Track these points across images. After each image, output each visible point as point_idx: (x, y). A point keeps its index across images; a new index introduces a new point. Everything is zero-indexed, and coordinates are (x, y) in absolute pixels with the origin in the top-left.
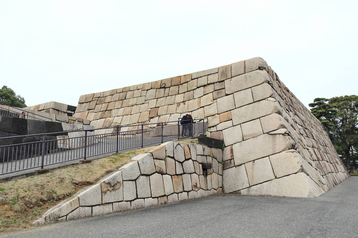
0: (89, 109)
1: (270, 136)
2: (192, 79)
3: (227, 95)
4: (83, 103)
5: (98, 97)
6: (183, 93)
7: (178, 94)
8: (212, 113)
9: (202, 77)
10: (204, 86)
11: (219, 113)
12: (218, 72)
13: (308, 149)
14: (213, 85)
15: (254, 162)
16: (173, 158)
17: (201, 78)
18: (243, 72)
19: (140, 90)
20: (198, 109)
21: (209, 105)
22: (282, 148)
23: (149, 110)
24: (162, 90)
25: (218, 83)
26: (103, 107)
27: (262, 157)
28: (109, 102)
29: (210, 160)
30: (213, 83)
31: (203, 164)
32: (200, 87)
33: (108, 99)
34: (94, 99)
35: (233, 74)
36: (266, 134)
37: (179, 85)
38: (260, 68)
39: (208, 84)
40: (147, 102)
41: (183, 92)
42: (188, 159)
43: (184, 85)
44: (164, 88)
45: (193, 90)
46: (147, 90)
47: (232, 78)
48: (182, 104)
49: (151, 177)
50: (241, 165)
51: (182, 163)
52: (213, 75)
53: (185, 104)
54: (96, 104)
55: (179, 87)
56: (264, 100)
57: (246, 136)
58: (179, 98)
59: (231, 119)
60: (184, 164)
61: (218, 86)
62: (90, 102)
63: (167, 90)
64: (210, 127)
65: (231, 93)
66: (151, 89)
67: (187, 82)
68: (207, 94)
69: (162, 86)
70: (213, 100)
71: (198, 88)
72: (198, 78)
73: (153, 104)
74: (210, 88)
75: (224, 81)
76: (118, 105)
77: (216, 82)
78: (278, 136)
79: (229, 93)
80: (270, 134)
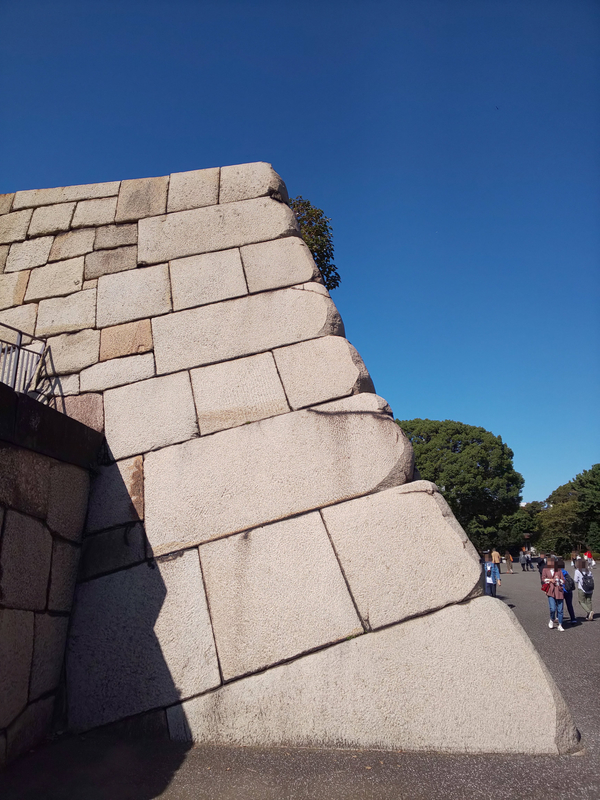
1: (322, 418)
2: (12, 211)
3: (141, 266)
8: (71, 324)
9: (52, 204)
10: (56, 233)
11: (98, 325)
12: (117, 196)
14: (91, 233)
15: (246, 537)
17: (50, 208)
18: (209, 198)
20: (14, 307)
21: (65, 296)
25: (113, 227)
27: (287, 513)
30: (94, 227)
32: (39, 235)
35: (174, 205)
36: (304, 412)
38: (273, 195)
39: (73, 229)
45: (10, 244)
47: (166, 213)
50: (179, 553)
52: (98, 201)
56: (289, 290)
57: (211, 418)
59: (149, 348)
61: (110, 236)
64: (50, 377)
65: (161, 260)
68: (62, 260)
70: (84, 280)
71: (28, 238)
72: (35, 207)
74: (82, 242)
75: (135, 222)
77: (106, 225)
78: (353, 419)
79: (149, 260)
80: (318, 413)
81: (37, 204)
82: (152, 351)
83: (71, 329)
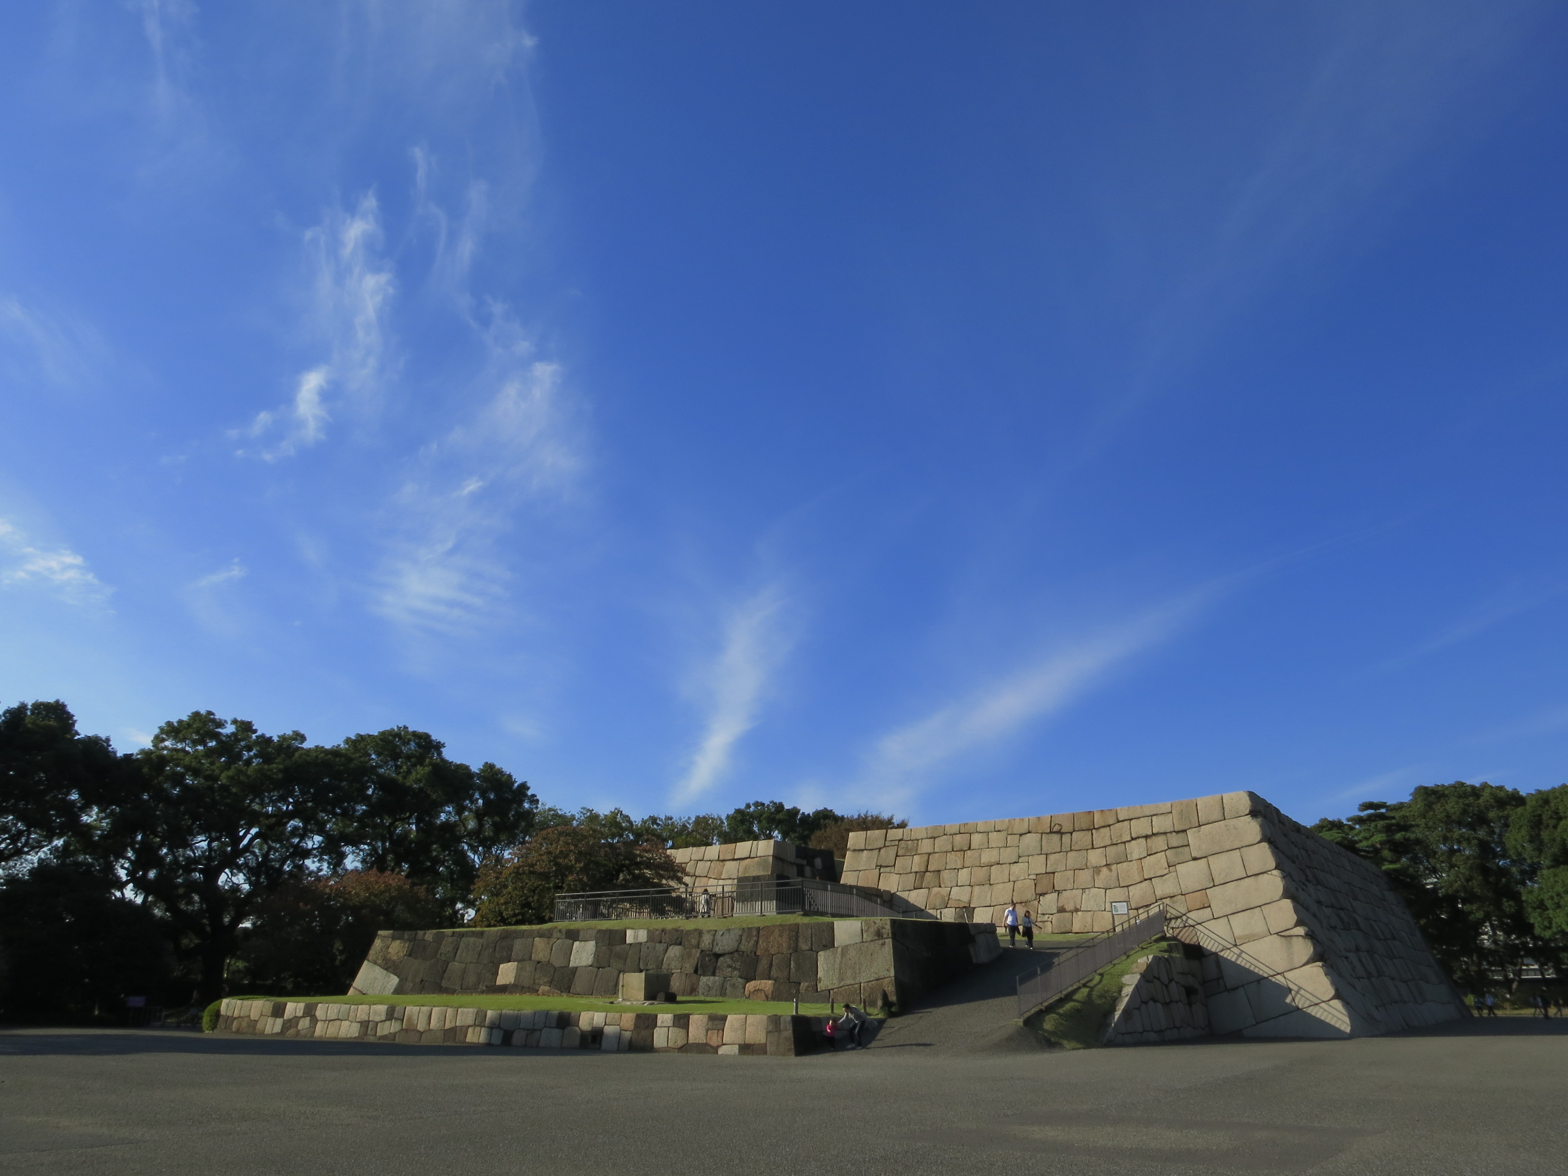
0: (881, 866)
1: (1282, 938)
2: (1119, 822)
3: (1195, 859)
4: (862, 850)
5: (899, 840)
6: (1103, 847)
7: (1093, 848)
8: (1170, 892)
9: (1139, 818)
10: (1146, 837)
11: (1183, 893)
12: (1171, 812)
13: (1346, 958)
14: (1163, 837)
15: (1258, 983)
17: (1138, 820)
18: (1220, 817)
19: (1004, 834)
20: (1141, 882)
21: (1162, 876)
22: (1305, 959)
23: (1031, 877)
24: (1056, 837)
25: (1174, 834)
26: (917, 863)
27: (1272, 974)
28: (930, 854)
30: (1165, 833)
32: (1138, 838)
33: (926, 846)
34: (888, 844)
35: (1203, 820)
36: (1276, 935)
37: (1092, 830)
38: (1251, 813)
39: (1154, 834)
40: (1026, 859)
41: (1102, 845)
43: (1102, 830)
44: (1060, 833)
45: (1125, 843)
46: (1021, 835)
47: (1200, 826)
48: (1105, 870)
49: (1148, 1005)
50: (1237, 988)
52: (1163, 816)
53: (1110, 870)
54: (897, 856)
55: (1092, 834)
56: (1265, 874)
57: (1240, 938)
58: (1095, 857)
59: (1208, 905)
61: (1175, 840)
62: (880, 849)
63: (1066, 838)
64: (1170, 920)
65: (1203, 856)
66: (1029, 832)
67: (1109, 826)
68: (1155, 853)
69: (1055, 830)
70: (1169, 866)
71: (1133, 839)
72: (1130, 820)
73: (1038, 865)
74: (1159, 843)
75: (1184, 831)
76: (954, 860)
77: (1171, 832)
78: (1295, 939)
79: (1198, 856)
80: (1281, 936)
81: (1131, 818)
82: (1210, 906)
83: (1172, 895)
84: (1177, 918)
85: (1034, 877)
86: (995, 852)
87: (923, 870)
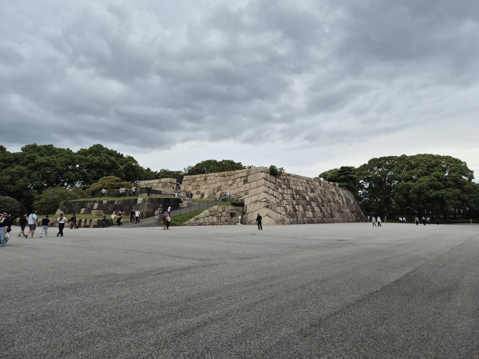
0: (189, 184)
1: (260, 202)
2: (236, 174)
3: (248, 183)
4: (186, 180)
5: (194, 178)
7: (230, 180)
8: (242, 191)
10: (241, 177)
11: (244, 191)
12: (246, 171)
15: (253, 212)
16: (217, 211)
17: (239, 173)
18: (255, 173)
19: (214, 176)
20: (237, 188)
21: (241, 187)
22: (262, 207)
24: (223, 177)
27: (256, 210)
28: (199, 181)
29: (235, 211)
31: (231, 213)
33: (198, 179)
34: (191, 179)
35: (252, 174)
38: (261, 172)
39: (242, 177)
40: (216, 183)
41: (232, 179)
42: (224, 211)
43: (232, 176)
44: (224, 176)
45: (236, 179)
46: (217, 177)
48: (231, 185)
49: (209, 217)
50: (249, 213)
51: (221, 213)
52: (244, 172)
54: (193, 182)
55: (230, 177)
56: (260, 187)
57: (252, 202)
58: (230, 182)
60: (222, 213)
62: (189, 180)
63: (225, 178)
64: (240, 197)
65: (250, 182)
67: (234, 175)
68: (241, 181)
70: (243, 185)
71: (238, 178)
73: (219, 184)
75: (248, 176)
76: (203, 183)
77: (245, 176)
78: (262, 202)
82: (248, 194)
84: (242, 197)
85: (217, 187)
86: (211, 181)
87: (197, 185)
